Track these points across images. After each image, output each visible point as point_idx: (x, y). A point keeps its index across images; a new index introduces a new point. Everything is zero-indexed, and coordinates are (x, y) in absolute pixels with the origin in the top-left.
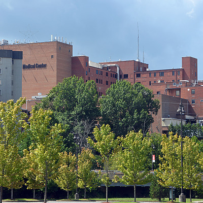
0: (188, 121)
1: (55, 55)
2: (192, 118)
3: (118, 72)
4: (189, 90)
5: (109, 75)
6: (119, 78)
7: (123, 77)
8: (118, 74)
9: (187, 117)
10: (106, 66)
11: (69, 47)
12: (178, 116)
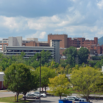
0: (96, 55)
1: (64, 38)
2: (97, 54)
3: (78, 40)
4: (96, 47)
5: (76, 41)
9: (96, 54)
10: (75, 39)
11: (67, 35)
12: (94, 54)
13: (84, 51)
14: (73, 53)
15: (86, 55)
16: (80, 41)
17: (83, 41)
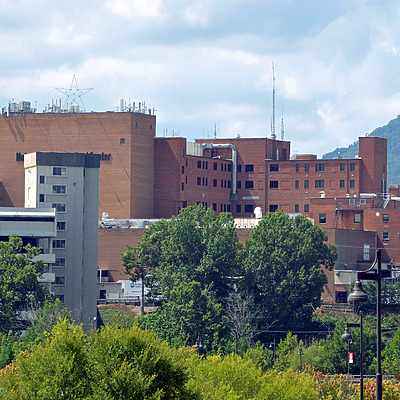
1: (128, 137)
2: (385, 268)
3: (234, 159)
4: (378, 214)
5: (219, 167)
6: (235, 171)
7: (243, 169)
8: (235, 163)
10: (209, 146)
11: (150, 120)
12: (361, 265)
13: (289, 242)
14: (206, 262)
15: (307, 273)
16: (250, 168)
17: (274, 168)
